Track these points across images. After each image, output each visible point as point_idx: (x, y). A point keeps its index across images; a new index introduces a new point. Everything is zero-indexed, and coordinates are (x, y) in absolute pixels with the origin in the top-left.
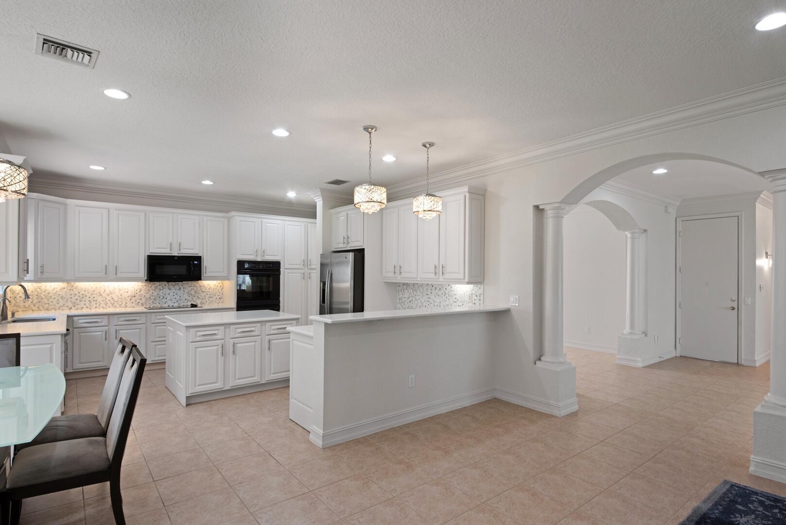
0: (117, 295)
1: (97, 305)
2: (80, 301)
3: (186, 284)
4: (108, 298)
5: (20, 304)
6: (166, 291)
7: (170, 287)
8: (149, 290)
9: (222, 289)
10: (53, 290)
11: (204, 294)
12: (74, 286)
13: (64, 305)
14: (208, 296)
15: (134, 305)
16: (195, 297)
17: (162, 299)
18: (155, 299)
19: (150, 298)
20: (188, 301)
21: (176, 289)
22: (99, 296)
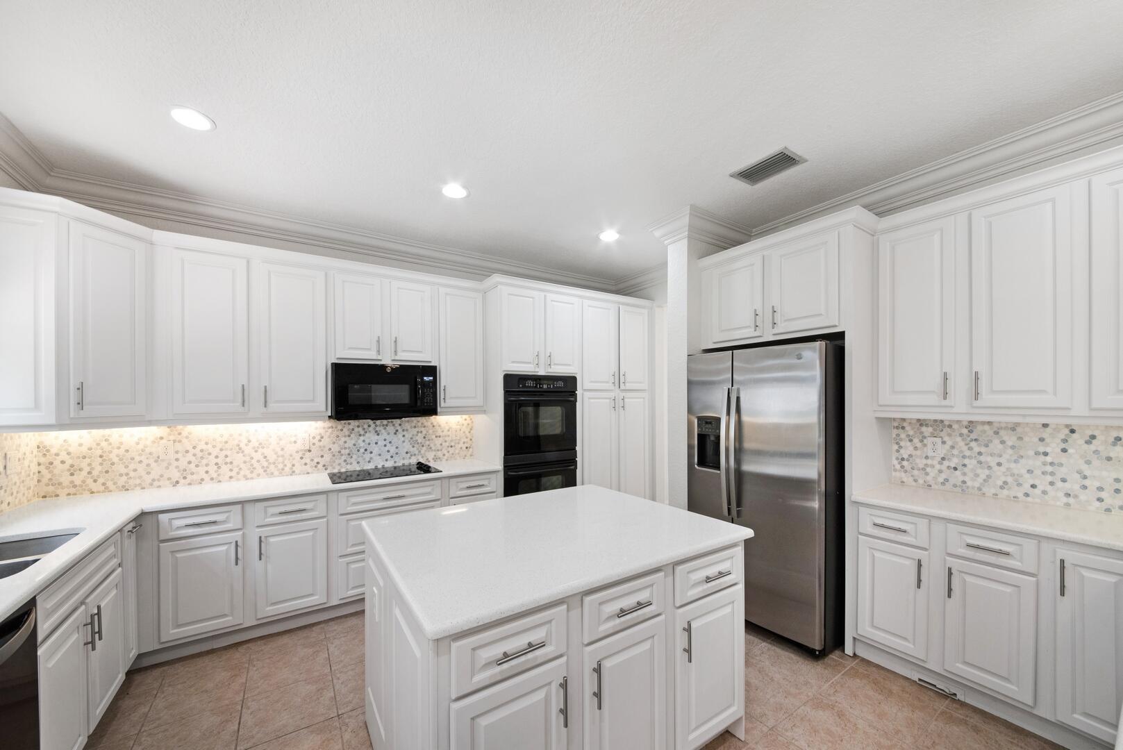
0: (274, 450)
1: (233, 474)
2: (197, 466)
3: (408, 421)
4: (258, 456)
5: (62, 480)
6: (371, 437)
7: (378, 429)
8: (338, 436)
9: (471, 429)
10: (138, 444)
11: (438, 441)
12: (185, 433)
13: (162, 476)
14: (447, 444)
15: (308, 468)
16: (424, 448)
17: (364, 453)
18: (349, 454)
19: (339, 452)
20: (411, 455)
21: (389, 434)
22: (238, 453)
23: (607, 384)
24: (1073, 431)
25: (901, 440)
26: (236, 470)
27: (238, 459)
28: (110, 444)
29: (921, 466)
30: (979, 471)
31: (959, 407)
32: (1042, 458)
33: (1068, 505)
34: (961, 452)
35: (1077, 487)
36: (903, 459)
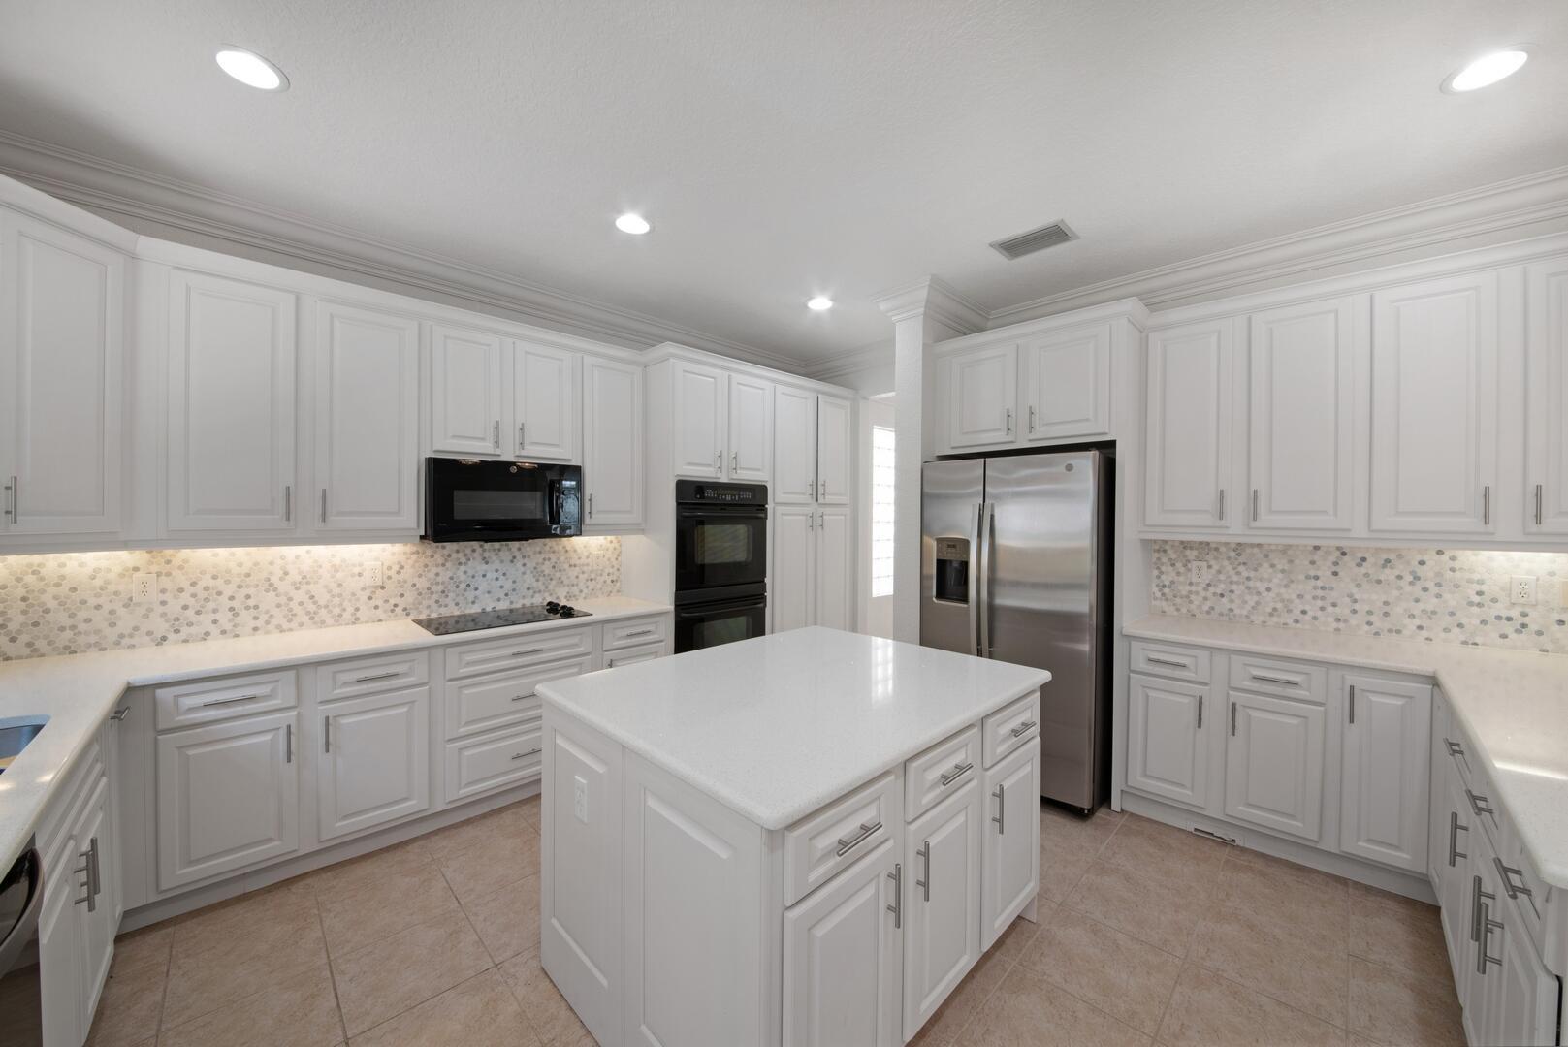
0: (326, 586)
1: (259, 623)
2: (198, 612)
4: (300, 596)
6: (476, 566)
7: (486, 554)
8: (426, 566)
9: (617, 556)
10: (93, 578)
12: (177, 562)
13: (136, 629)
15: (380, 613)
16: (554, 582)
17: (465, 590)
18: (443, 592)
19: (429, 589)
20: (535, 592)
21: (502, 562)
22: (267, 591)
23: (802, 496)
24: (1344, 554)
25: (1162, 564)
26: (263, 617)
27: (268, 600)
28: (42, 579)
29: (1184, 593)
30: (1247, 598)
31: (1235, 528)
32: (1313, 582)
33: (1338, 630)
34: (1229, 577)
35: (1347, 611)
36: (1164, 586)
